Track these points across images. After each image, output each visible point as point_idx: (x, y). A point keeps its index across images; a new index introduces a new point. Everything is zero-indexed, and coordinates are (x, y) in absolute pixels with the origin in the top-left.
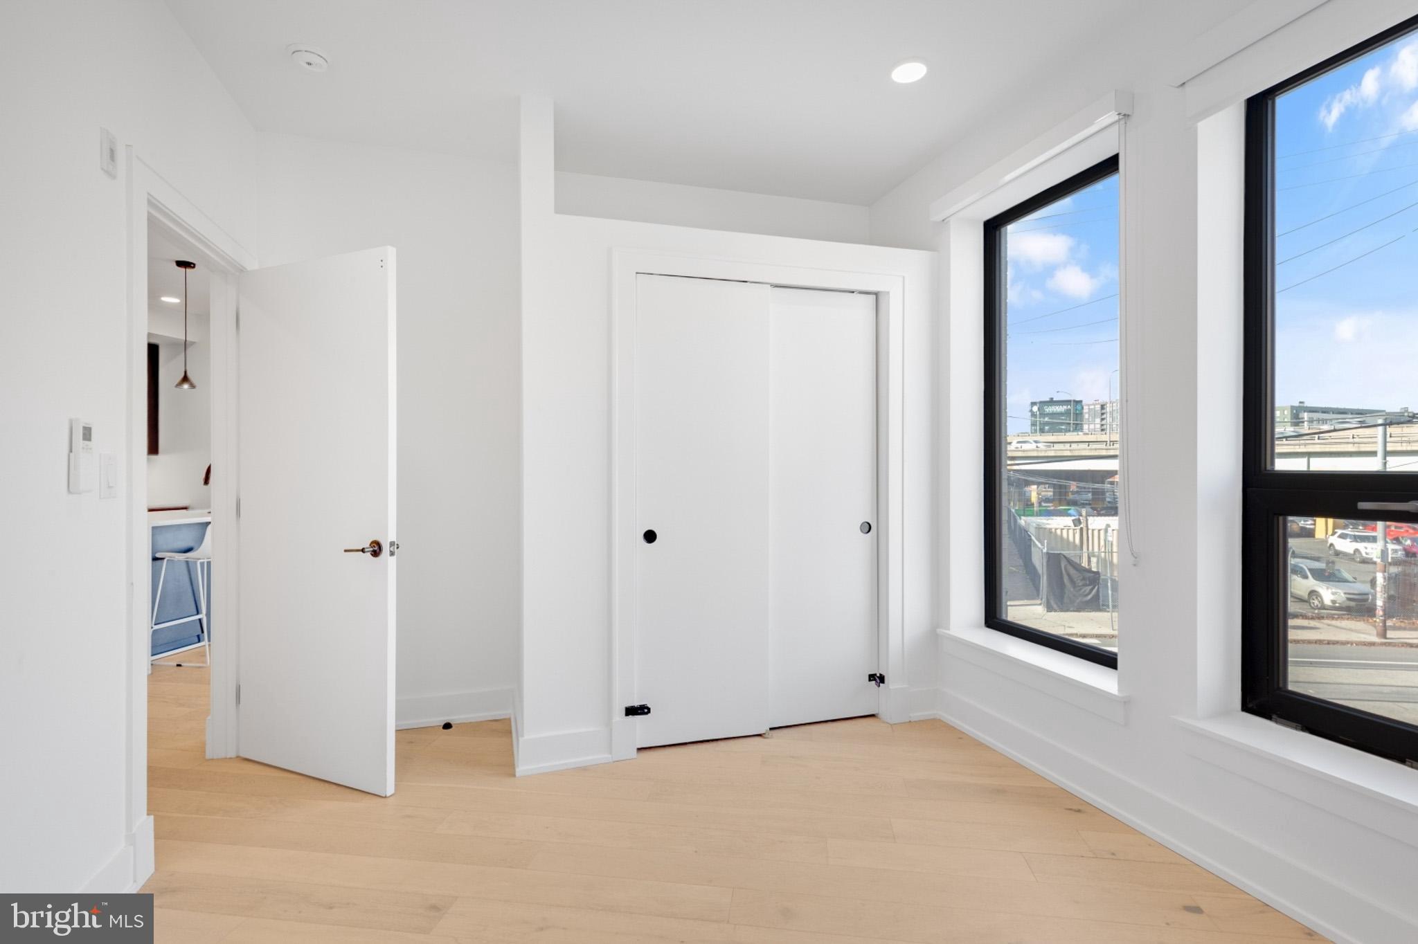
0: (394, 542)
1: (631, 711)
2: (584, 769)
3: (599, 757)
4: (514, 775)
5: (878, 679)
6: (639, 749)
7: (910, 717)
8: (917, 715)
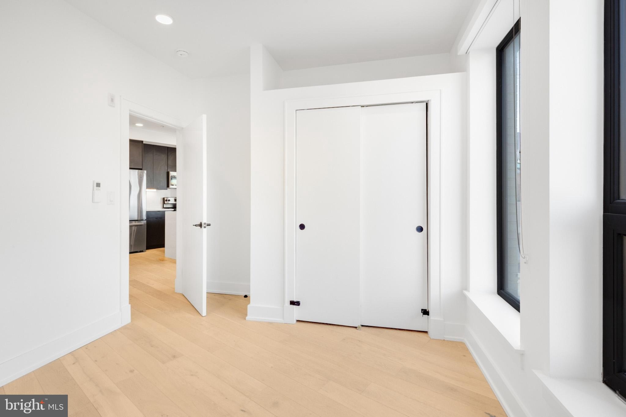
0: (206, 223)
1: (292, 303)
2: (271, 323)
3: (278, 319)
4: (245, 319)
5: (425, 312)
6: (298, 321)
7: (444, 338)
8: (448, 337)
